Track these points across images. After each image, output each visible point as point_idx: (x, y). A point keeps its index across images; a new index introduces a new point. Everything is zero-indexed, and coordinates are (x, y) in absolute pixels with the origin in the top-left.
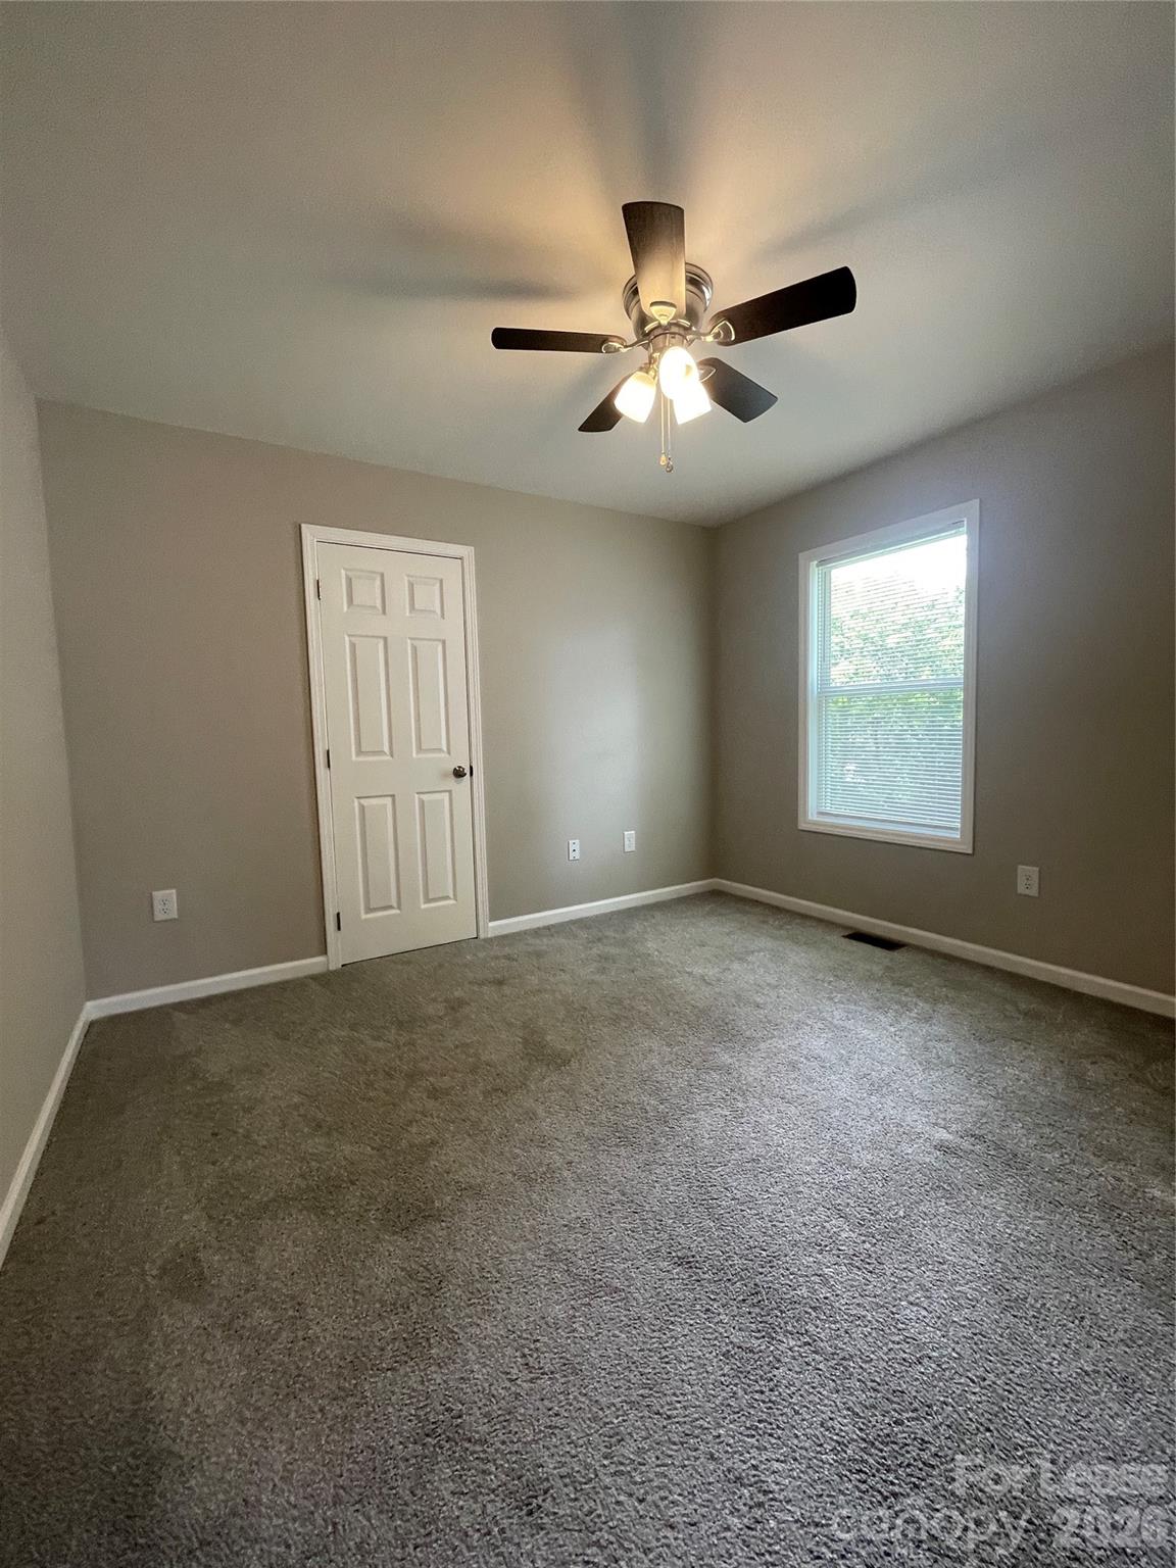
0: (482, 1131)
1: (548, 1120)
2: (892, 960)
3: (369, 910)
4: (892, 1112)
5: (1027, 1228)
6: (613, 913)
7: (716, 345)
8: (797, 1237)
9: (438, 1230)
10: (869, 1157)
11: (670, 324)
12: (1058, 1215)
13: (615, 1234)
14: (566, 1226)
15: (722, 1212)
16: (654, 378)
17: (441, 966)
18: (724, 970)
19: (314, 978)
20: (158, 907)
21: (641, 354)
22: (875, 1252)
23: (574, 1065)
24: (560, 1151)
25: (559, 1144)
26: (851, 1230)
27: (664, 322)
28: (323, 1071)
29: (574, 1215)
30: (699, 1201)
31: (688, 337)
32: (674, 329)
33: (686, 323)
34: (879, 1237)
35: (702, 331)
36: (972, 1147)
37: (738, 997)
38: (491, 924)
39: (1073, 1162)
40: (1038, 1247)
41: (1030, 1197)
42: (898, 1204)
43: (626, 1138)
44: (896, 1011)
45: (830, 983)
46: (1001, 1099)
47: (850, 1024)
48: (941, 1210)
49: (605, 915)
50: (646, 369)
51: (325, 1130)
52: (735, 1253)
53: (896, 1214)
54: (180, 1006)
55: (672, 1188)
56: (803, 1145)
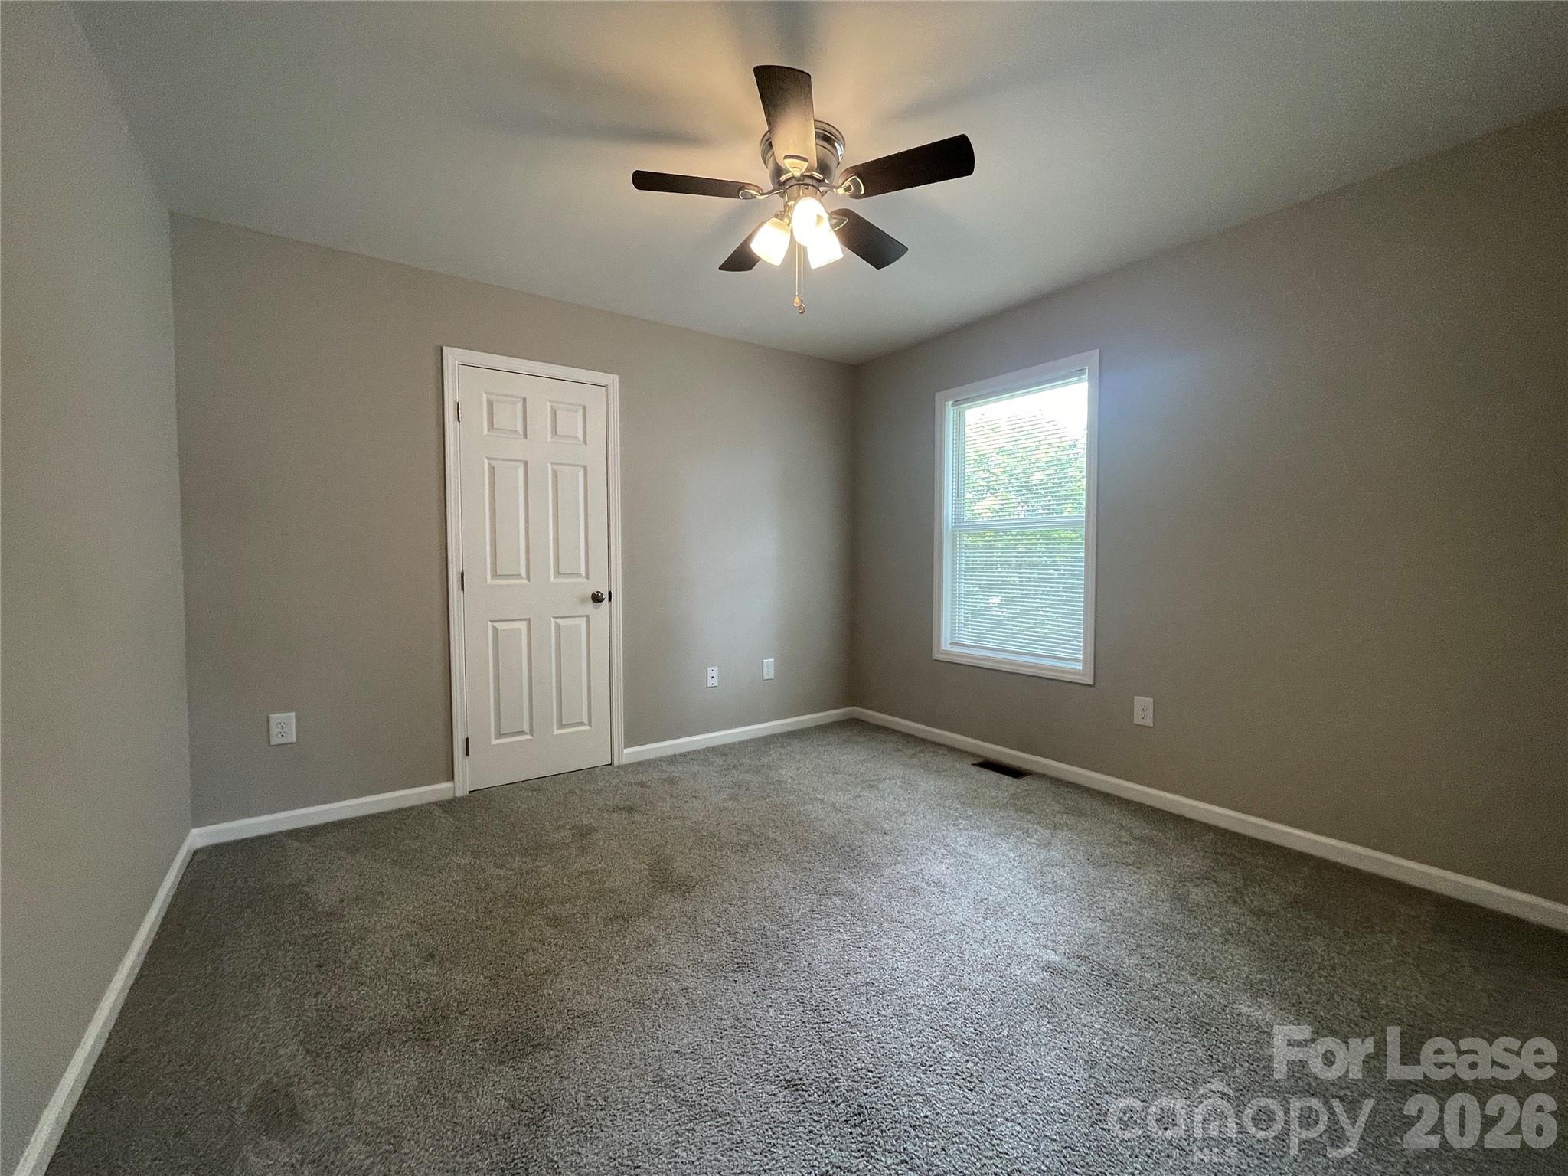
0: (600, 959)
1: (667, 946)
2: (1018, 787)
3: (499, 735)
4: (1004, 935)
5: (1121, 1044)
6: (749, 741)
7: (849, 198)
8: (904, 1058)
9: (547, 1059)
10: (979, 979)
11: (803, 176)
12: (1151, 1032)
13: (725, 1059)
14: (677, 1052)
15: (833, 1035)
16: (788, 225)
17: (571, 792)
18: (855, 798)
19: (439, 804)
20: (275, 730)
21: (777, 202)
22: (977, 1071)
23: (699, 890)
24: (677, 977)
25: (677, 971)
26: (955, 1050)
27: (798, 174)
28: (441, 899)
29: (685, 1041)
30: (811, 1025)
31: (821, 189)
32: (808, 181)
33: (819, 176)
34: (982, 1057)
35: (834, 184)
36: (1076, 968)
37: (867, 825)
38: (626, 751)
39: (1169, 981)
40: (1131, 1063)
41: (1128, 1016)
42: (1002, 1025)
43: (743, 965)
44: (1017, 837)
45: (956, 809)
46: (1108, 921)
47: (972, 851)
48: (1043, 1029)
49: (742, 742)
50: (780, 216)
51: (438, 959)
52: (842, 1075)
53: (1000, 1034)
54: (294, 834)
55: (786, 1012)
56: (917, 969)
